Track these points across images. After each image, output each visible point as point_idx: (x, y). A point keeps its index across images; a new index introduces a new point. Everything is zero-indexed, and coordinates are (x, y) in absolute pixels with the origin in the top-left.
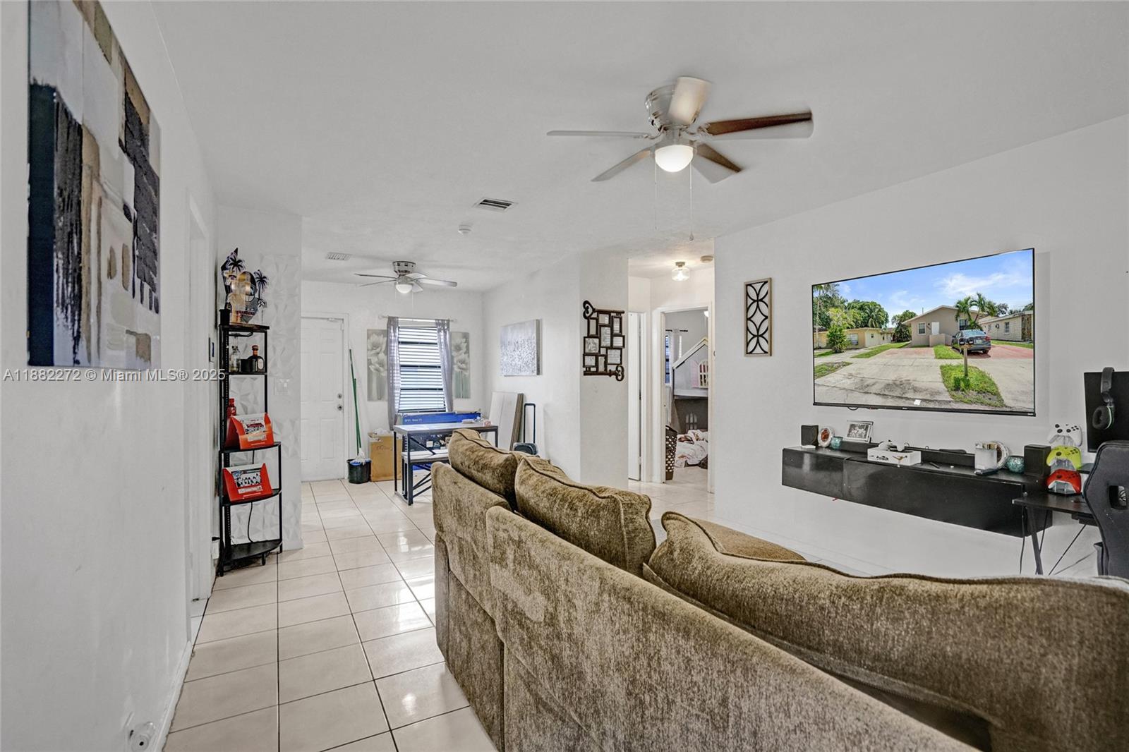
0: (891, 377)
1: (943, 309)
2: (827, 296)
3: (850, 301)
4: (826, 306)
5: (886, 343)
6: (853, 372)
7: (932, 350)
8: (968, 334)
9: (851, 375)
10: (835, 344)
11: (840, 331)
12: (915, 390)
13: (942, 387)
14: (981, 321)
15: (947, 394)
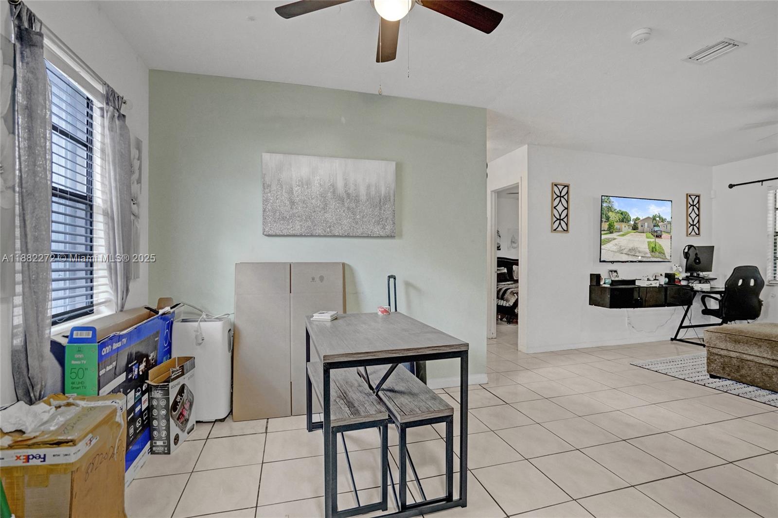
0: (631, 246)
1: (649, 218)
2: (609, 206)
3: (618, 210)
4: (608, 211)
5: (630, 230)
6: (617, 243)
7: (645, 234)
8: (656, 229)
9: (616, 244)
10: (611, 230)
11: (613, 223)
12: (639, 252)
13: (648, 250)
14: (659, 224)
15: (649, 254)
